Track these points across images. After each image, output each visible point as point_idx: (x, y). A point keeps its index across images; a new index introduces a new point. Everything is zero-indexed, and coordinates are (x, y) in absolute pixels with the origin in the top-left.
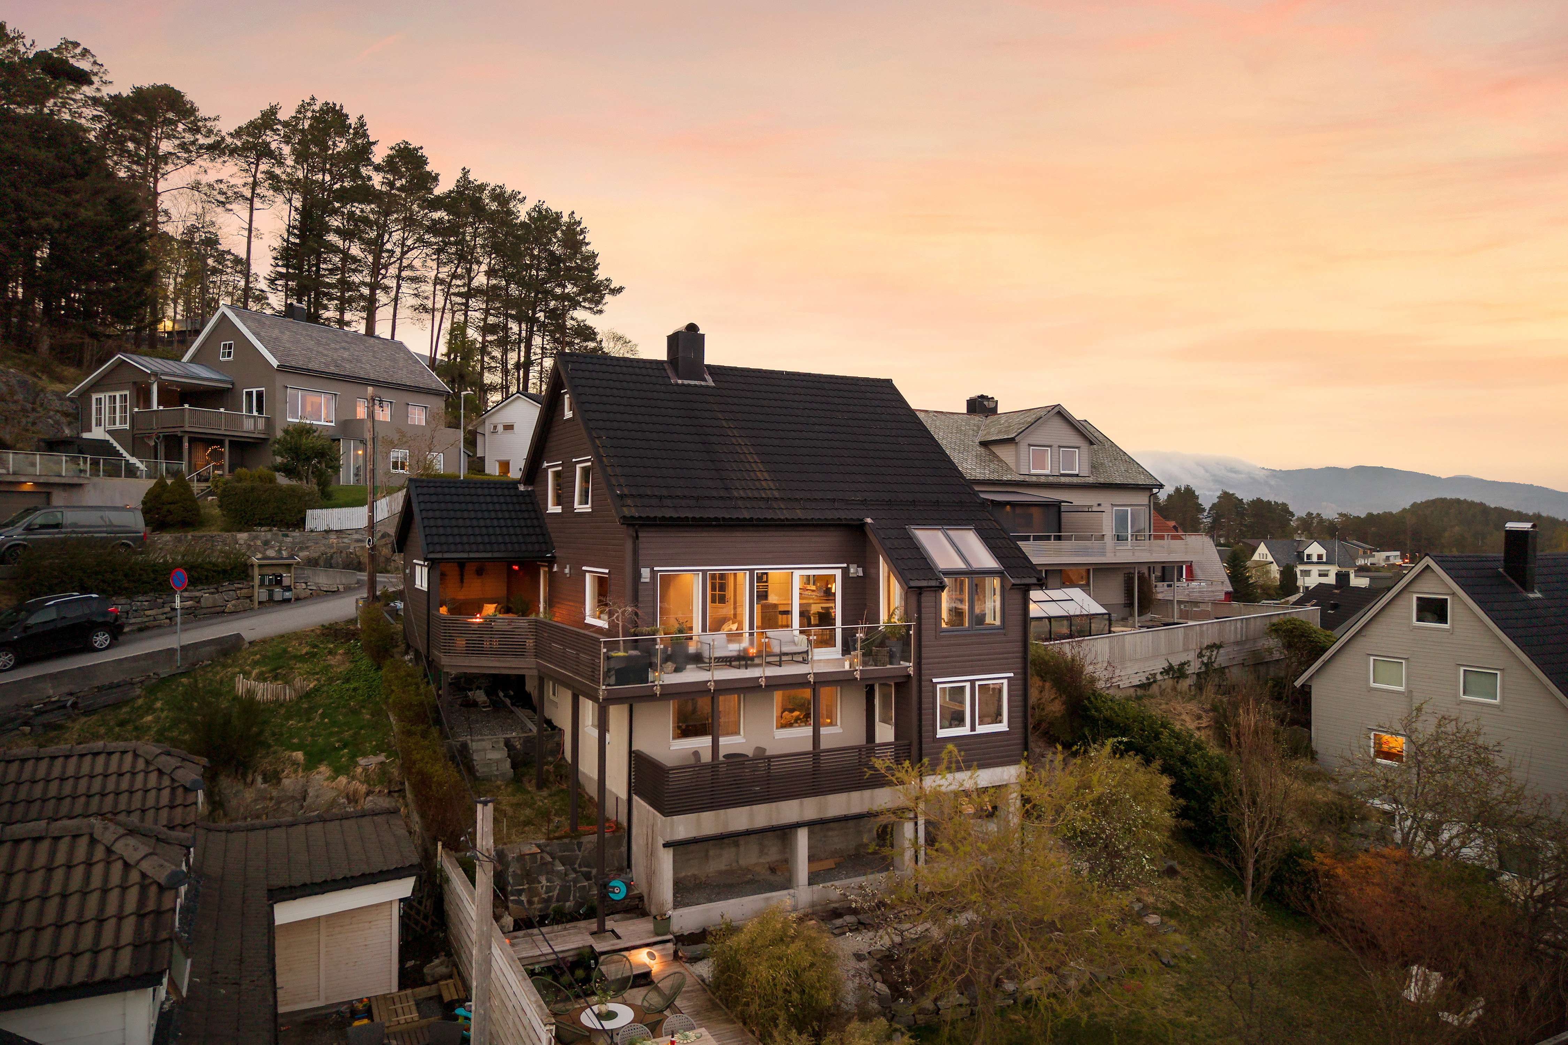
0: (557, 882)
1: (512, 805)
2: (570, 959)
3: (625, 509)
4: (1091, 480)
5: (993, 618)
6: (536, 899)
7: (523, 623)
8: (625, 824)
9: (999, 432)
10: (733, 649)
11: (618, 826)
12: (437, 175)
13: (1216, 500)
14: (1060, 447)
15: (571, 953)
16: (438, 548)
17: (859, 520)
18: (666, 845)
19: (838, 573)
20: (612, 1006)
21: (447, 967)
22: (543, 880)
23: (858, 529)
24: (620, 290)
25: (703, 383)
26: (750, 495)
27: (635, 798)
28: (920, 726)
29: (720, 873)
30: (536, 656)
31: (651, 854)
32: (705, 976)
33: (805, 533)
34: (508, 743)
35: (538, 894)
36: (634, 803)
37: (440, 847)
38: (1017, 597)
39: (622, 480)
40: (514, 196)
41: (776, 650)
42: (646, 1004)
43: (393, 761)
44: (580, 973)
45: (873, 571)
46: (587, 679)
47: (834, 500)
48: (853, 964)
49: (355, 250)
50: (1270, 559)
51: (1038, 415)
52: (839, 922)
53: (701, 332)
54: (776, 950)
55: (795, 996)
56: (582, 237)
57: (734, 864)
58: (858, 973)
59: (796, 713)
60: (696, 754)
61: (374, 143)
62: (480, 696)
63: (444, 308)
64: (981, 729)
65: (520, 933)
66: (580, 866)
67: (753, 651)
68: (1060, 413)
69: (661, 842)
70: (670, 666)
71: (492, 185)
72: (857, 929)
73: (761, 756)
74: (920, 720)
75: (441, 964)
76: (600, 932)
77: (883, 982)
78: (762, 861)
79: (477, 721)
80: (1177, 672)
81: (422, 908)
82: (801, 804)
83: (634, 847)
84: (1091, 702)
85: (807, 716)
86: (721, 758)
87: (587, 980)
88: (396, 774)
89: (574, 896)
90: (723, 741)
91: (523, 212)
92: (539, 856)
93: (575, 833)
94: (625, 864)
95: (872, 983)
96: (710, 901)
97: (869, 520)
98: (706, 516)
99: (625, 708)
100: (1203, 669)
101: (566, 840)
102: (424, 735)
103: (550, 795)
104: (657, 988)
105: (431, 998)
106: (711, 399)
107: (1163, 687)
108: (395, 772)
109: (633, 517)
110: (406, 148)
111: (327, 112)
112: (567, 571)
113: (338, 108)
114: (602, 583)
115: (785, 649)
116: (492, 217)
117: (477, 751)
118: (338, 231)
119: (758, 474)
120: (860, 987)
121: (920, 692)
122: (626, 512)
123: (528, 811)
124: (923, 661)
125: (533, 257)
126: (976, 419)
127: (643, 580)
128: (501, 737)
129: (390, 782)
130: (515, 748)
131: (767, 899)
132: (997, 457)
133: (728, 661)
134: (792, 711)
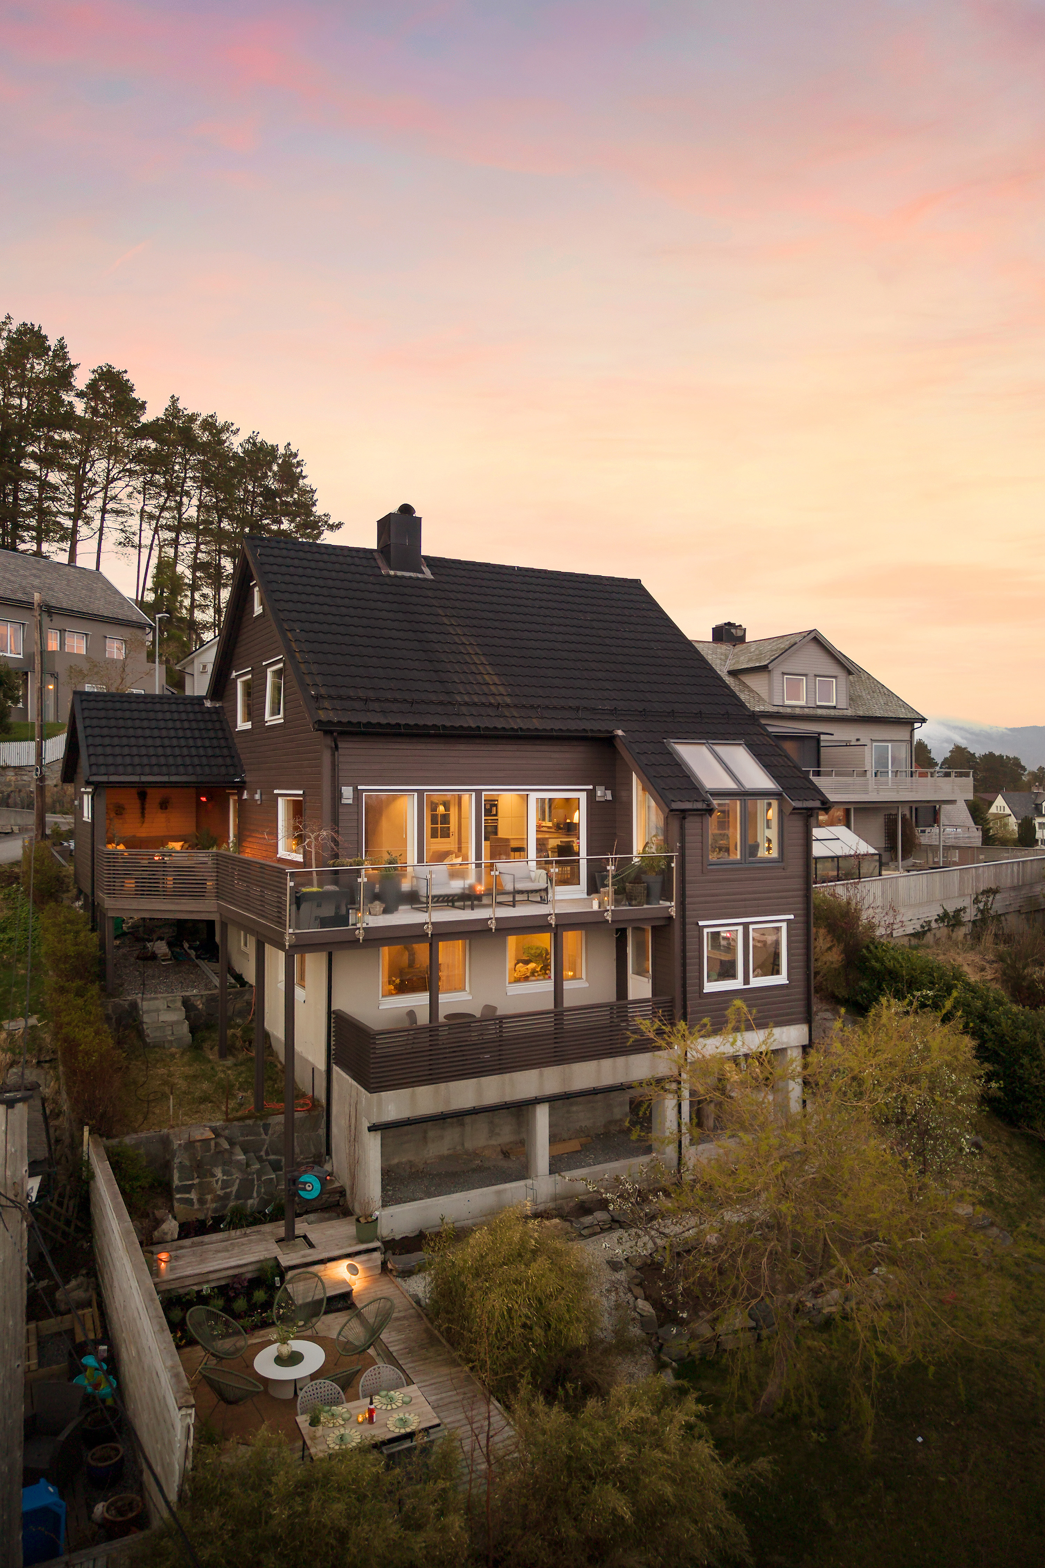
0: (237, 1175)
1: (186, 1077)
2: (249, 1276)
3: (320, 712)
4: (849, 713)
5: (768, 851)
6: (209, 1197)
7: (204, 857)
8: (324, 1101)
9: (750, 660)
10: (456, 886)
11: (315, 1102)
12: (145, 403)
13: (948, 755)
14: (816, 676)
15: (250, 1268)
16: (103, 770)
17: (608, 732)
18: (372, 1128)
19: (583, 797)
20: (297, 1345)
21: (86, 1290)
22: (219, 1173)
23: (608, 742)
24: (339, 526)
25: (420, 576)
26: (476, 700)
27: (336, 1069)
28: (684, 978)
29: (442, 1158)
30: (218, 897)
31: (354, 1139)
32: (421, 1295)
33: (544, 748)
34: (187, 1003)
35: (211, 1191)
36: (334, 1076)
37: (86, 1134)
38: (796, 825)
39: (319, 679)
40: (226, 428)
41: (509, 887)
42: (341, 1338)
43: (46, 1025)
44: (260, 1295)
45: (624, 794)
46: (271, 921)
47: (578, 709)
48: (608, 1276)
49: (55, 477)
50: (1008, 811)
51: (793, 641)
52: (587, 1220)
53: (417, 515)
54: (513, 1271)
55: (538, 1333)
56: (299, 470)
57: (458, 1148)
58: (614, 1287)
59: (532, 965)
60: (411, 1014)
61: (75, 367)
62: (161, 948)
63: (152, 545)
64: (757, 982)
65: (187, 1242)
66: (267, 1154)
67: (480, 888)
68: (816, 639)
69: (366, 1124)
70: (378, 906)
71: (204, 416)
72: (611, 1228)
73: (491, 1017)
74: (684, 972)
75: (79, 1286)
76: (288, 1239)
77: (646, 1299)
78: (493, 1142)
79: (153, 977)
80: (952, 920)
81: (63, 1211)
82: (541, 1075)
83: (335, 1130)
84: (870, 952)
85: (546, 968)
86: (441, 1019)
87: (267, 1305)
88: (48, 1040)
89: (258, 1192)
90: (443, 998)
91: (236, 443)
92: (213, 1143)
93: (260, 1112)
94: (324, 1150)
95: (632, 1300)
96: (429, 1195)
97: (620, 733)
98: (421, 722)
99: (323, 957)
100: (979, 916)
101: (250, 1122)
102: (79, 993)
103: (235, 1065)
104: (359, 1315)
105: (59, 1334)
106: (430, 593)
107: (938, 936)
108: (47, 1038)
109: (330, 722)
110: (109, 371)
111: (24, 333)
112: (257, 797)
113: (36, 329)
114: (298, 809)
115: (520, 886)
116: (203, 448)
117: (147, 1012)
118: (34, 456)
119: (486, 677)
120: (617, 1307)
121: (684, 937)
122: (323, 716)
123: (205, 1085)
124: (688, 900)
125: (246, 491)
126: (723, 648)
127: (344, 801)
128: (179, 994)
129: (40, 1050)
130: (195, 1008)
131: (499, 1192)
132: (748, 687)
133: (450, 901)
134: (526, 962)
